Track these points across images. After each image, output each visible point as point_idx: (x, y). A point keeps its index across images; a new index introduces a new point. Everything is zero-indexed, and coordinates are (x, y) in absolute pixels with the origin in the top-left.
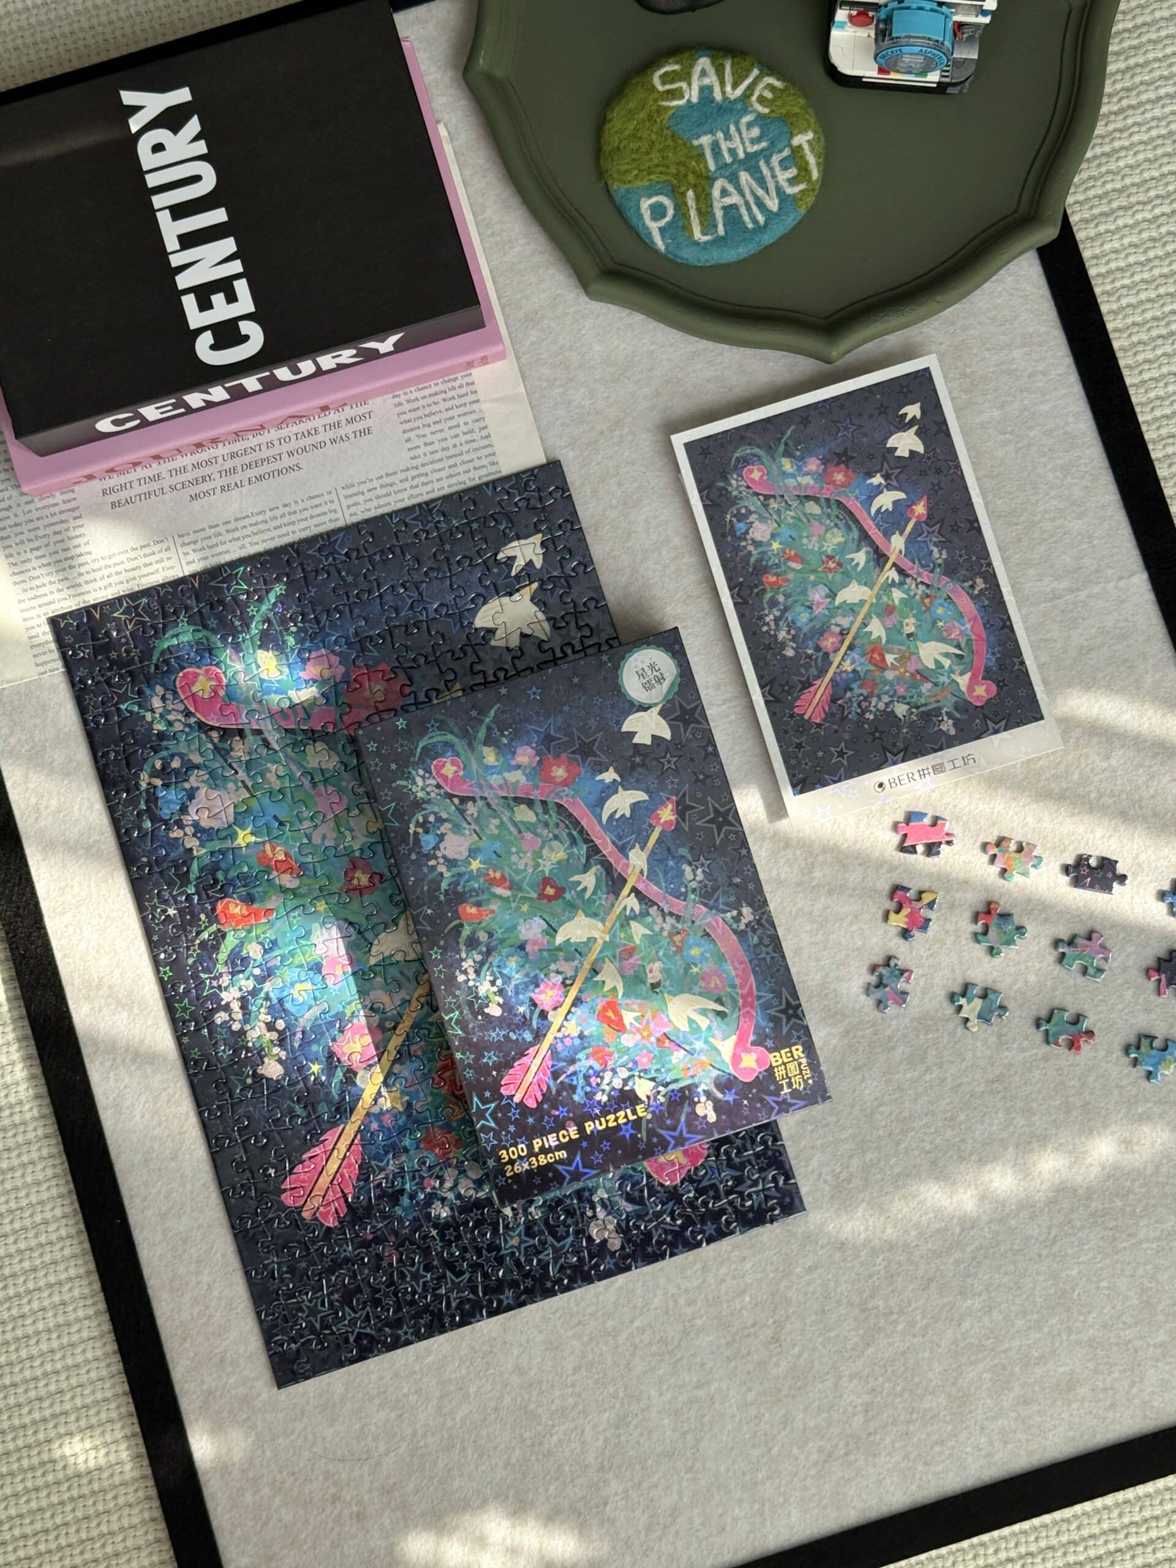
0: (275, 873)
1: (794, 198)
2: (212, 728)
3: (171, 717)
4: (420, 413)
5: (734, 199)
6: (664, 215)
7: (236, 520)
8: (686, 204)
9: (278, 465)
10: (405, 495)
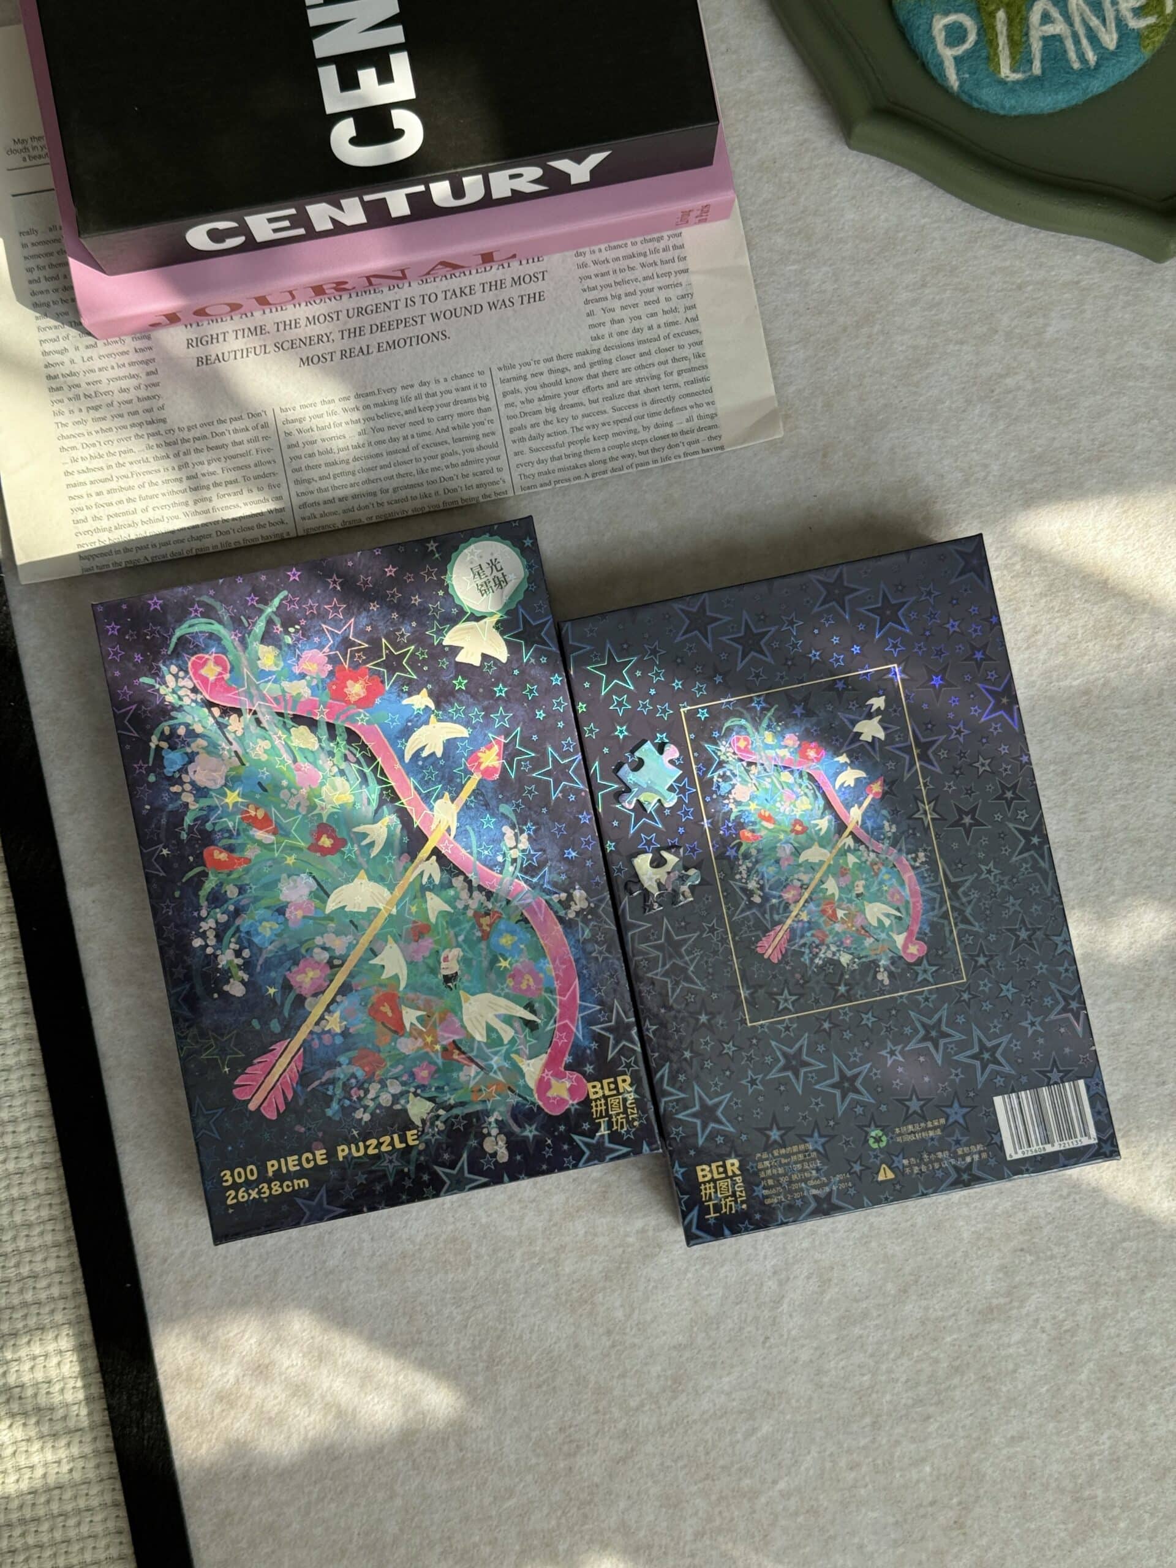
1: (1139, 35)
4: (609, 279)
5: (1058, 27)
6: (962, 39)
8: (994, 28)
9: (418, 330)
10: (580, 386)
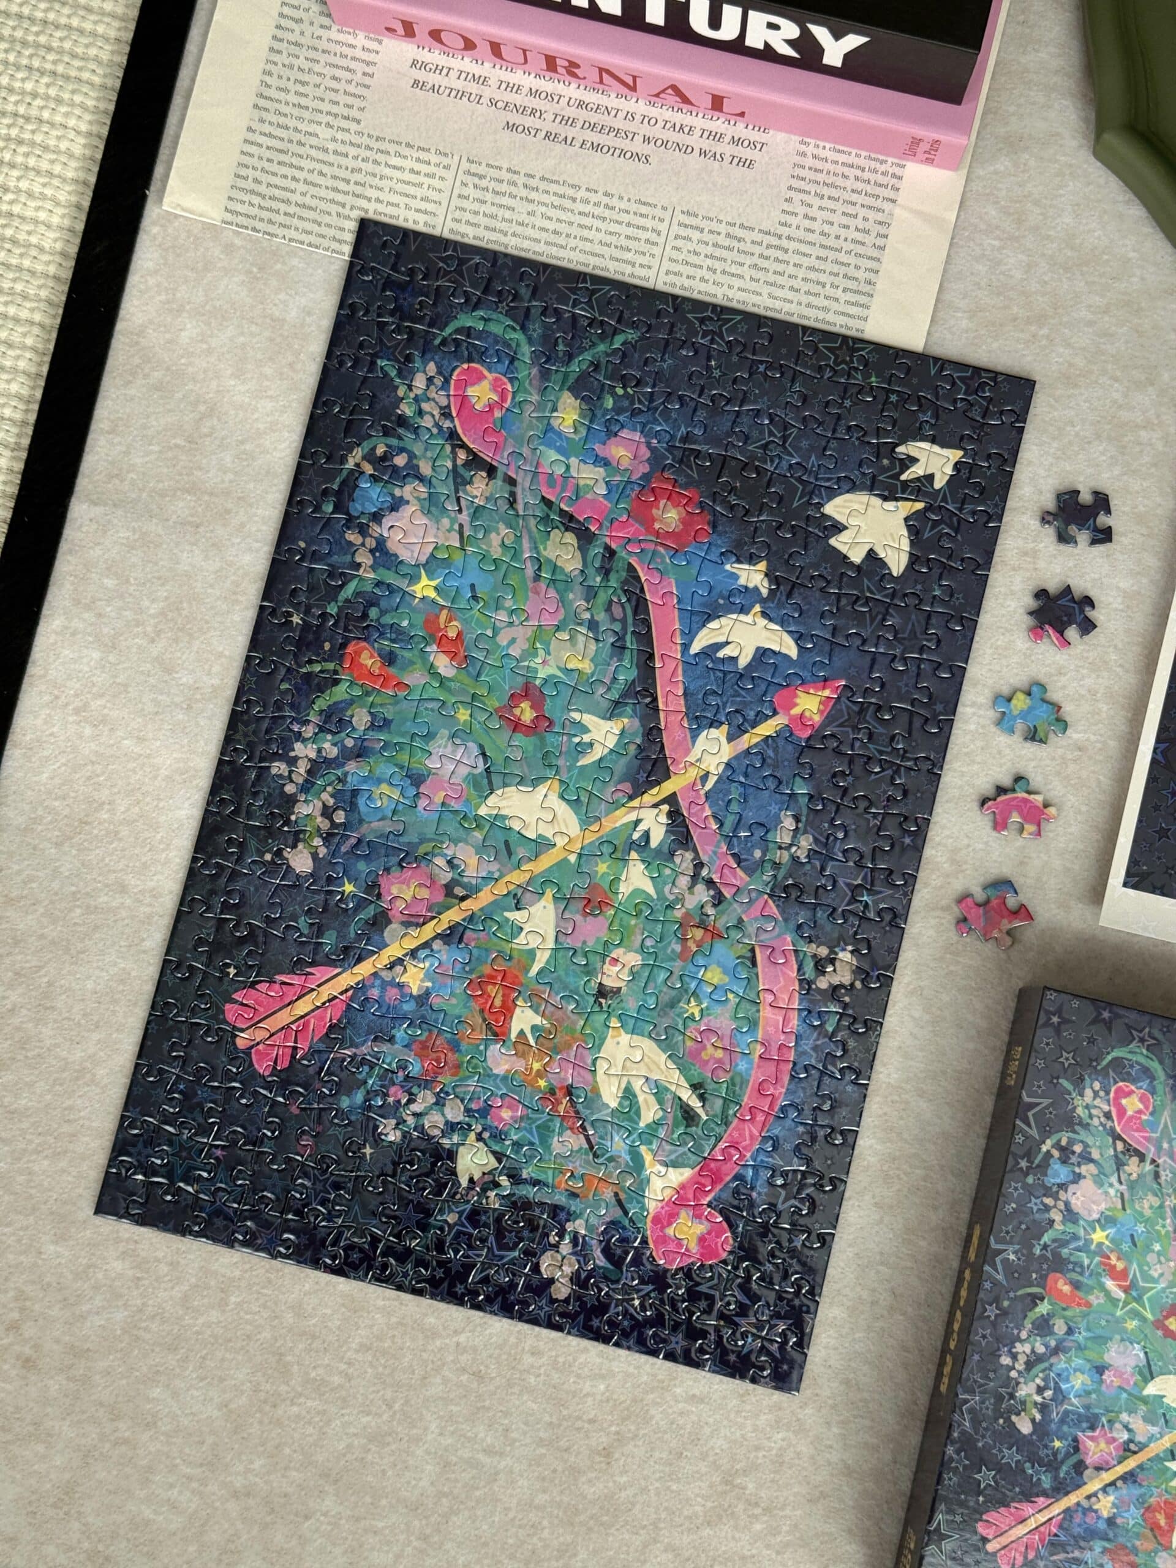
0: (434, 648)
2: (463, 446)
3: (425, 406)
4: (820, 177)
7: (543, 179)
9: (625, 144)
10: (748, 261)
